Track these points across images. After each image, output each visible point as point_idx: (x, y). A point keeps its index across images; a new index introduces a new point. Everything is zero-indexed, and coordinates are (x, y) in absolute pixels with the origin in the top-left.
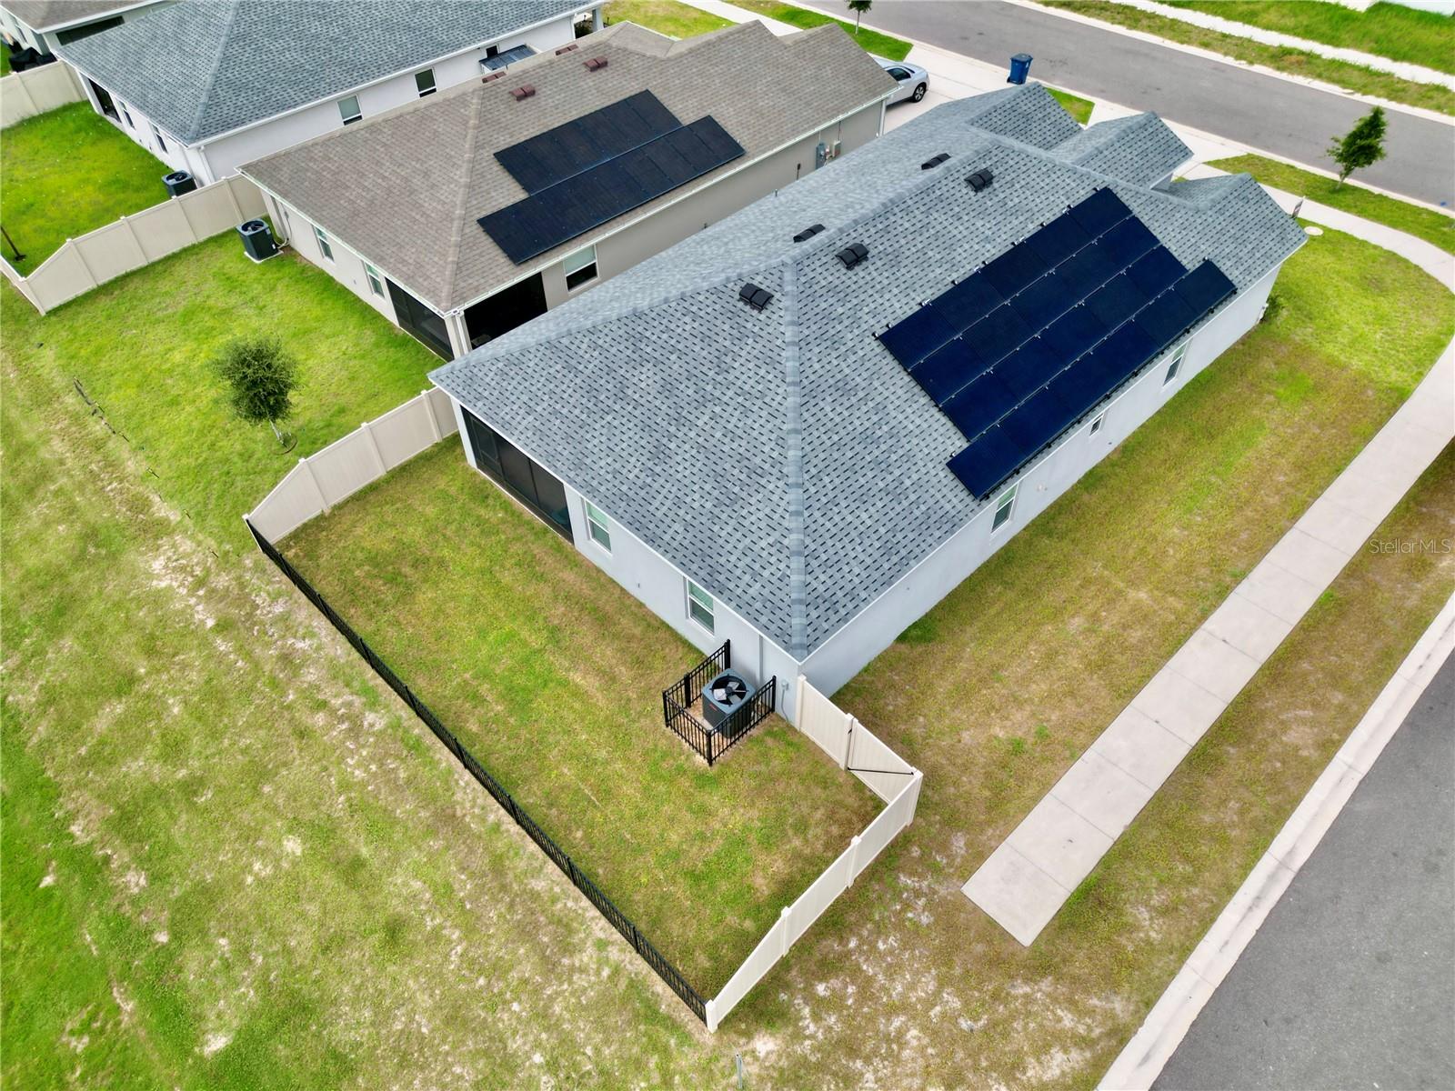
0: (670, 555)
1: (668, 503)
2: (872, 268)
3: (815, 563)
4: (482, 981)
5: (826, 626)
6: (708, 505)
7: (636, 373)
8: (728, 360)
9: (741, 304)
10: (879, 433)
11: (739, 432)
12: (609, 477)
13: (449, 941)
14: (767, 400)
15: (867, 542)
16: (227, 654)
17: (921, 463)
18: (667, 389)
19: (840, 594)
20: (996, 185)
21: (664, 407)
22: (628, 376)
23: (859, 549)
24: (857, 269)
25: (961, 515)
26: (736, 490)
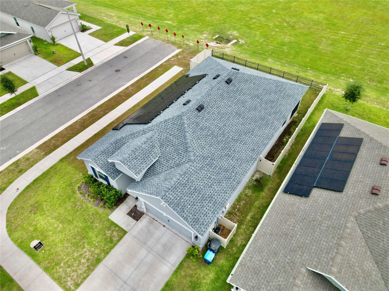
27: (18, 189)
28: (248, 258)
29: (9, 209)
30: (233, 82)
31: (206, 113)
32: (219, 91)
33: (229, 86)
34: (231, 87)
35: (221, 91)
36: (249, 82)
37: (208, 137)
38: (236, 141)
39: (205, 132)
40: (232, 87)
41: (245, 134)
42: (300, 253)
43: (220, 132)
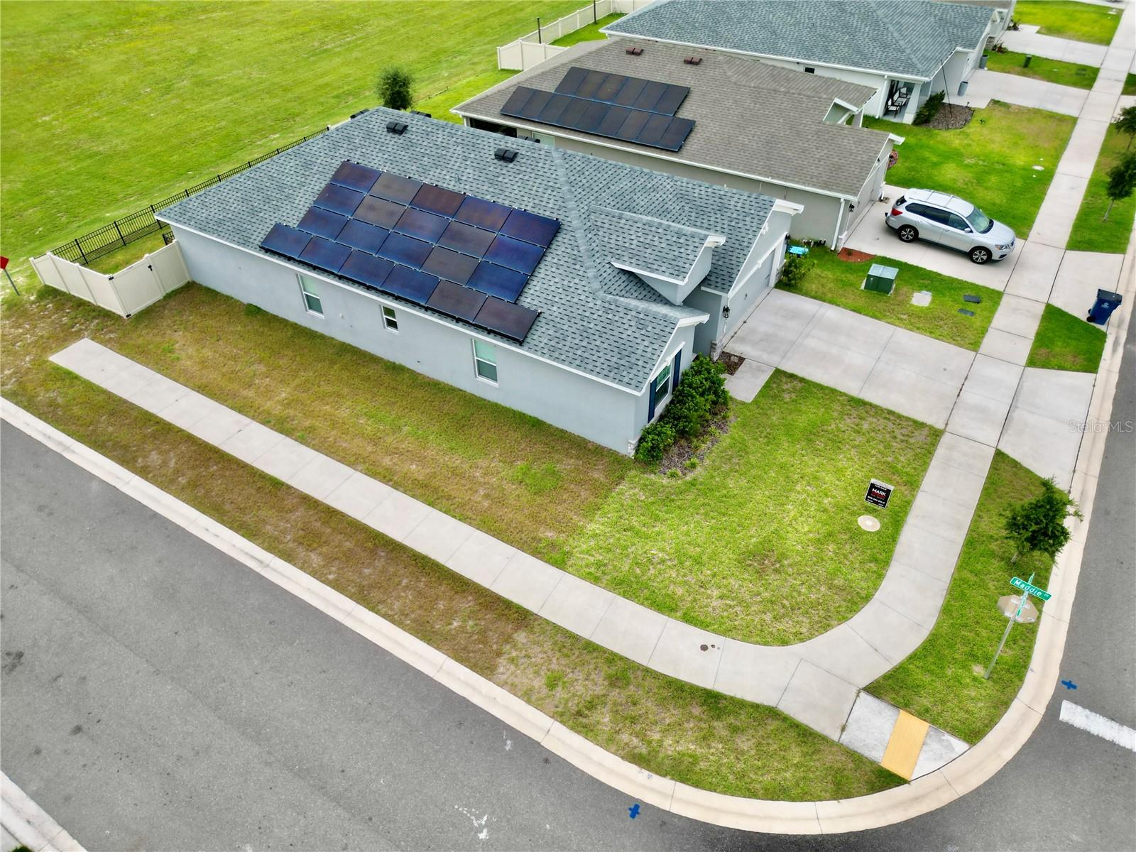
2: (395, 140)
3: (203, 198)
5: (172, 216)
10: (286, 190)
15: (220, 213)
17: (275, 215)
19: (190, 214)
20: (511, 165)
23: (216, 211)
24: (391, 134)
25: (251, 245)
27: (704, 648)
28: (815, 180)
29: (784, 643)
42: (801, 127)
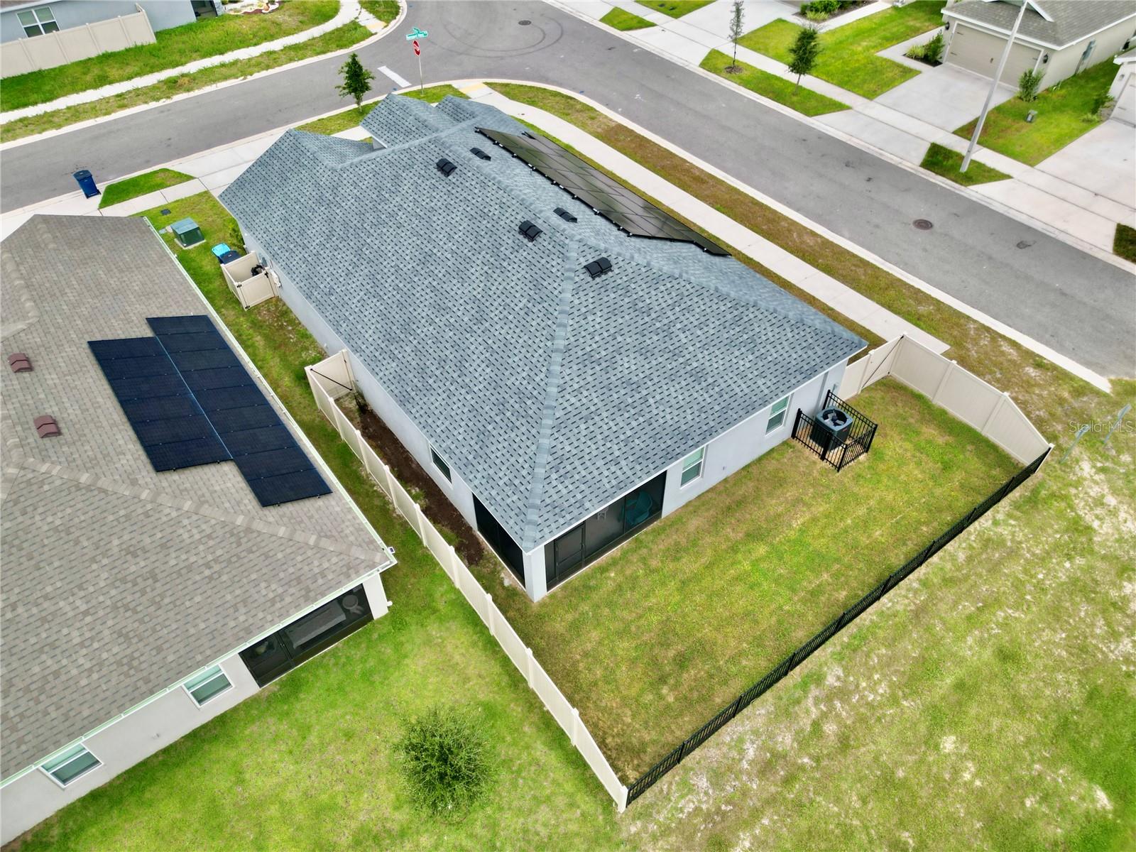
0: (780, 394)
1: (740, 382)
4: (1028, 597)
6: (751, 357)
7: (620, 369)
8: (641, 305)
9: (598, 280)
11: (703, 319)
12: (703, 416)
13: (1006, 618)
14: (687, 293)
16: (755, 837)
18: (645, 353)
21: (660, 360)
22: (619, 375)
26: (745, 336)
30: (530, 244)
31: (433, 181)
32: (497, 207)
33: (513, 232)
34: (512, 238)
35: (496, 213)
36: (532, 293)
37: (376, 191)
38: (359, 253)
39: (389, 185)
40: (510, 242)
41: (372, 276)
43: (383, 217)
